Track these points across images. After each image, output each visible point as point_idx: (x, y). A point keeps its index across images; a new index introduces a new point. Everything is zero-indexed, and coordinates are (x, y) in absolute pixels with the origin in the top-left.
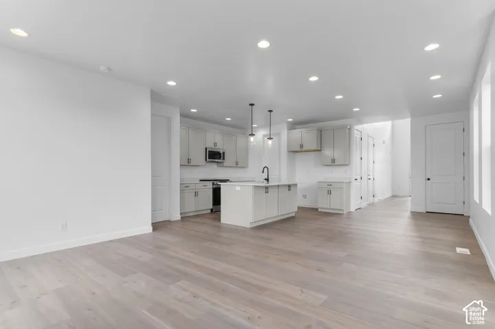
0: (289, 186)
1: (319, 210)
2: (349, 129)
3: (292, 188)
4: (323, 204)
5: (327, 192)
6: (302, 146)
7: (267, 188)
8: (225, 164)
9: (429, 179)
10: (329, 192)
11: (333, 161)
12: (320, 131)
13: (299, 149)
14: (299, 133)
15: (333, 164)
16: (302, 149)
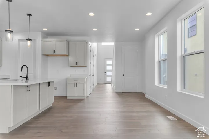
0: (49, 83)
1: (68, 98)
2: (87, 43)
3: (51, 84)
4: (71, 94)
5: (74, 85)
6: (54, 51)
7: (28, 86)
9: (123, 75)
10: (76, 85)
11: (77, 63)
12: (68, 42)
14: (52, 41)
15: (77, 66)
16: (55, 54)
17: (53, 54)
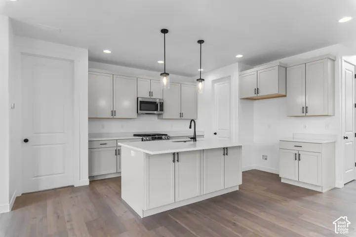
1: (282, 181)
6: (257, 91)
8: (165, 116)
10: (298, 157)
11: (305, 110)
12: (286, 68)
13: (253, 95)
14: (254, 73)
15: (304, 114)
16: (258, 95)
17: (256, 95)
